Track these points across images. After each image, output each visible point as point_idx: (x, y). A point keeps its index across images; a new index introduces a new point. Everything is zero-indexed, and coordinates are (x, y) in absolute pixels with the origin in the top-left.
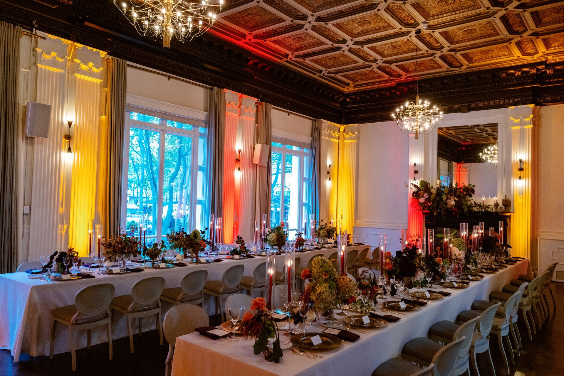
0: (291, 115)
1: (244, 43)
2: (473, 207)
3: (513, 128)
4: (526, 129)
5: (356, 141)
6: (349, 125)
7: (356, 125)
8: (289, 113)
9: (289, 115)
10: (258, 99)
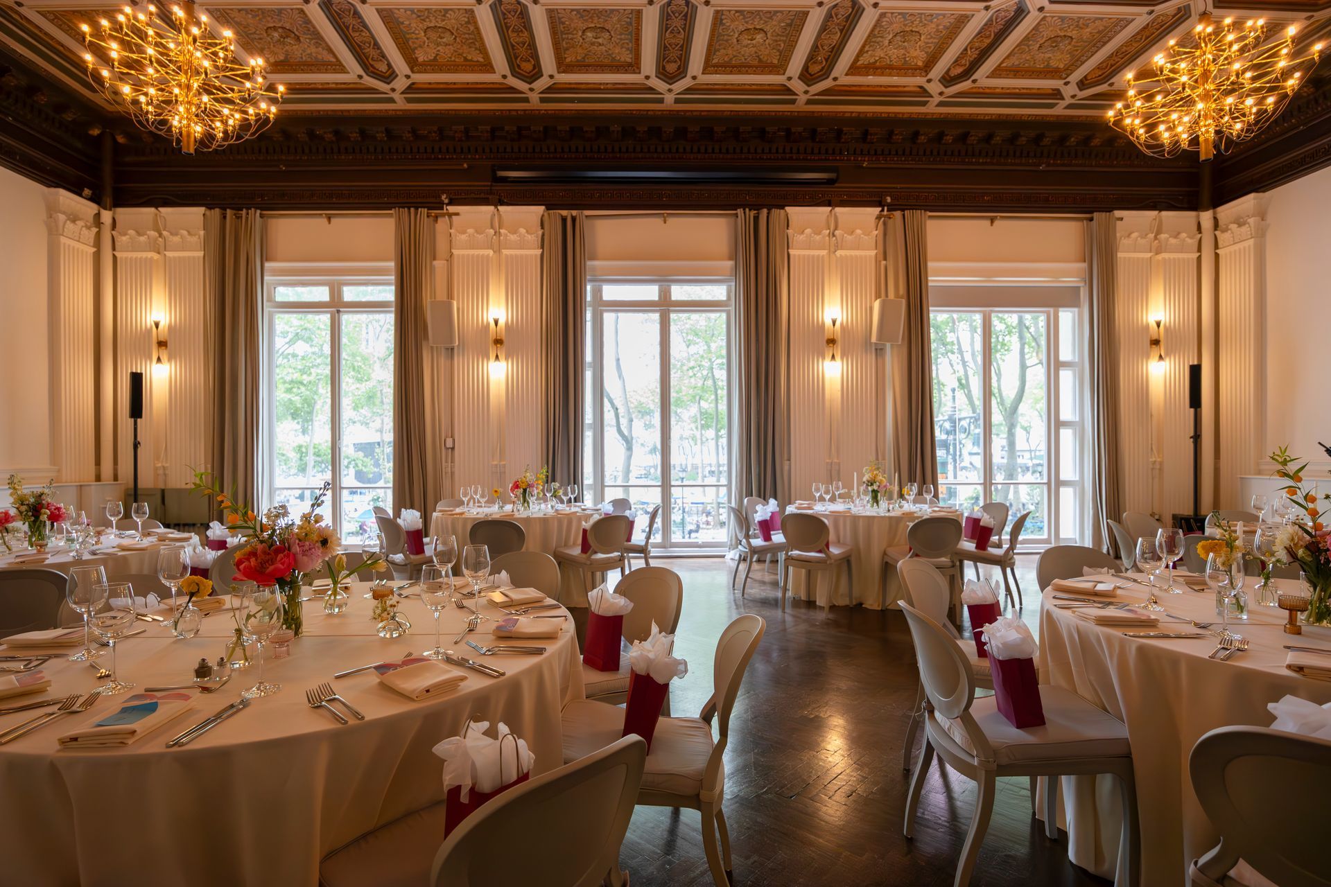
0: (997, 223)
1: (1066, 108)
5: (1251, 243)
7: (1248, 199)
8: (992, 220)
9: (992, 223)
10: (880, 209)
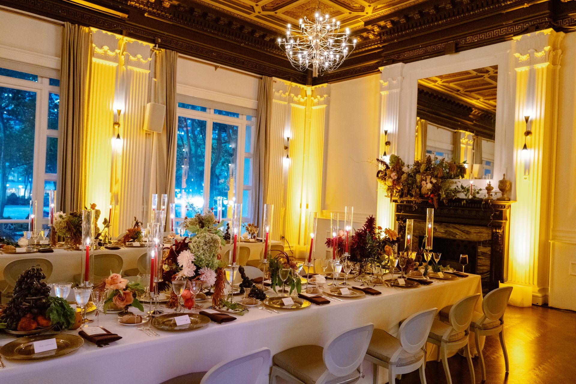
0: (218, 69)
2: (459, 192)
3: (519, 70)
4: (538, 69)
5: (324, 106)
6: (317, 86)
7: (325, 85)
8: (216, 67)
9: (216, 69)
10: (154, 45)
